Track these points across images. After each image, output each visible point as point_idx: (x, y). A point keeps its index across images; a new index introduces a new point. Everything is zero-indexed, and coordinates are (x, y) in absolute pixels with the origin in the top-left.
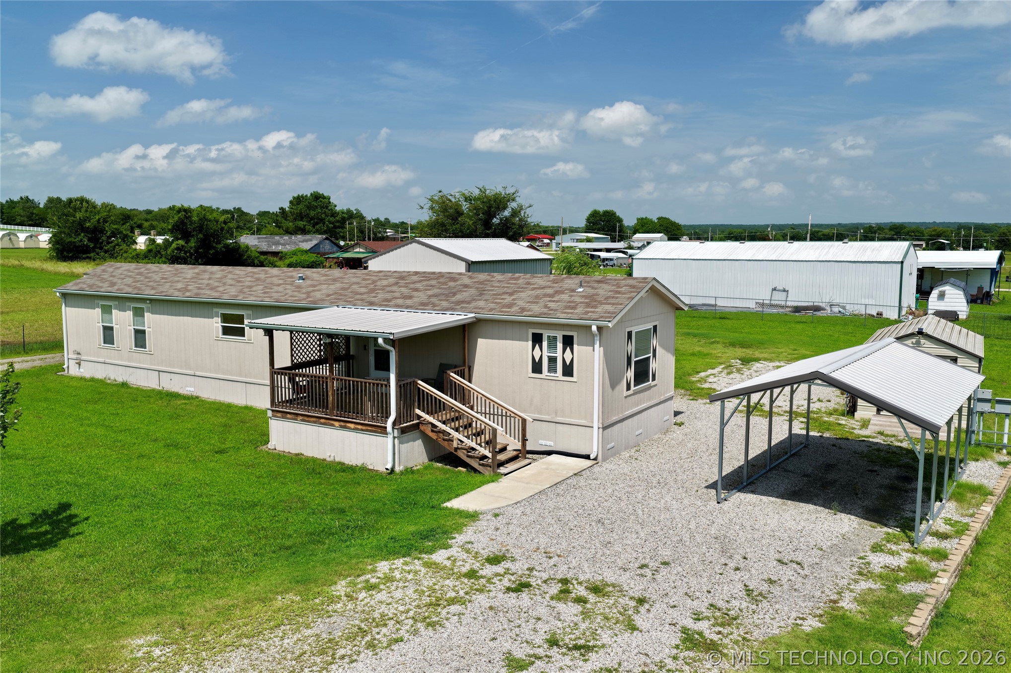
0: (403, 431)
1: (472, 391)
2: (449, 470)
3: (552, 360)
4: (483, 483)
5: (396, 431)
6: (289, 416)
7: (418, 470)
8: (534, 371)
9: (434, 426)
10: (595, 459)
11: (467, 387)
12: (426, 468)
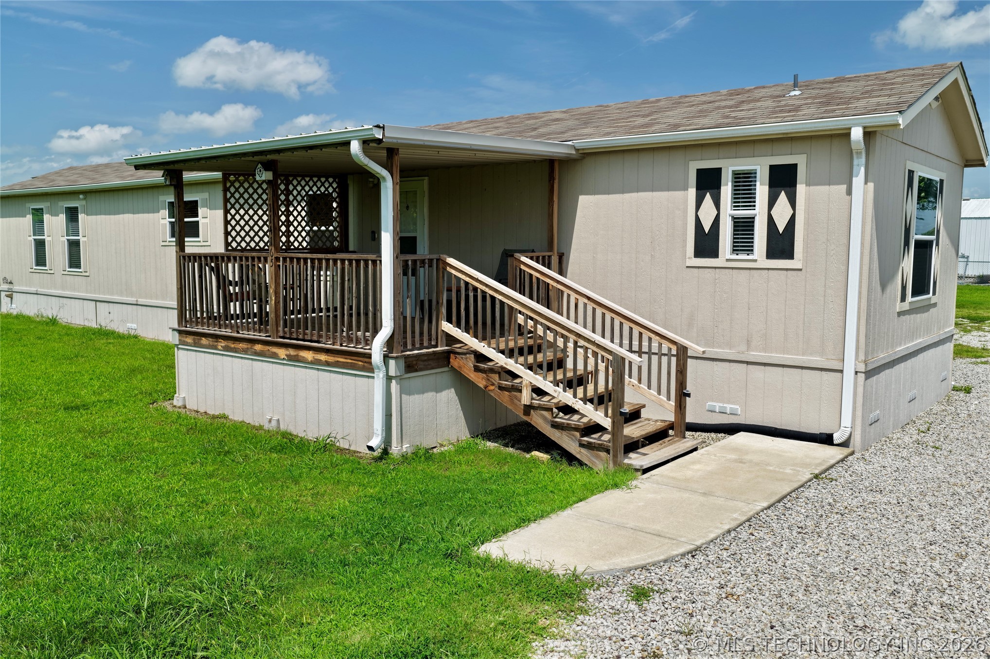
0: (411, 366)
1: (566, 291)
2: (512, 456)
3: (744, 227)
4: (592, 490)
5: (392, 363)
6: (204, 341)
7: (442, 453)
8: (699, 252)
9: (481, 358)
10: (845, 444)
11: (555, 284)
12: (461, 450)
